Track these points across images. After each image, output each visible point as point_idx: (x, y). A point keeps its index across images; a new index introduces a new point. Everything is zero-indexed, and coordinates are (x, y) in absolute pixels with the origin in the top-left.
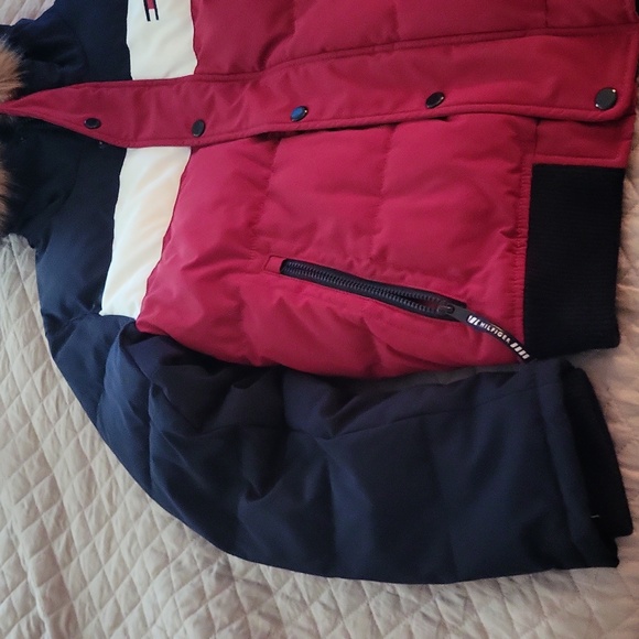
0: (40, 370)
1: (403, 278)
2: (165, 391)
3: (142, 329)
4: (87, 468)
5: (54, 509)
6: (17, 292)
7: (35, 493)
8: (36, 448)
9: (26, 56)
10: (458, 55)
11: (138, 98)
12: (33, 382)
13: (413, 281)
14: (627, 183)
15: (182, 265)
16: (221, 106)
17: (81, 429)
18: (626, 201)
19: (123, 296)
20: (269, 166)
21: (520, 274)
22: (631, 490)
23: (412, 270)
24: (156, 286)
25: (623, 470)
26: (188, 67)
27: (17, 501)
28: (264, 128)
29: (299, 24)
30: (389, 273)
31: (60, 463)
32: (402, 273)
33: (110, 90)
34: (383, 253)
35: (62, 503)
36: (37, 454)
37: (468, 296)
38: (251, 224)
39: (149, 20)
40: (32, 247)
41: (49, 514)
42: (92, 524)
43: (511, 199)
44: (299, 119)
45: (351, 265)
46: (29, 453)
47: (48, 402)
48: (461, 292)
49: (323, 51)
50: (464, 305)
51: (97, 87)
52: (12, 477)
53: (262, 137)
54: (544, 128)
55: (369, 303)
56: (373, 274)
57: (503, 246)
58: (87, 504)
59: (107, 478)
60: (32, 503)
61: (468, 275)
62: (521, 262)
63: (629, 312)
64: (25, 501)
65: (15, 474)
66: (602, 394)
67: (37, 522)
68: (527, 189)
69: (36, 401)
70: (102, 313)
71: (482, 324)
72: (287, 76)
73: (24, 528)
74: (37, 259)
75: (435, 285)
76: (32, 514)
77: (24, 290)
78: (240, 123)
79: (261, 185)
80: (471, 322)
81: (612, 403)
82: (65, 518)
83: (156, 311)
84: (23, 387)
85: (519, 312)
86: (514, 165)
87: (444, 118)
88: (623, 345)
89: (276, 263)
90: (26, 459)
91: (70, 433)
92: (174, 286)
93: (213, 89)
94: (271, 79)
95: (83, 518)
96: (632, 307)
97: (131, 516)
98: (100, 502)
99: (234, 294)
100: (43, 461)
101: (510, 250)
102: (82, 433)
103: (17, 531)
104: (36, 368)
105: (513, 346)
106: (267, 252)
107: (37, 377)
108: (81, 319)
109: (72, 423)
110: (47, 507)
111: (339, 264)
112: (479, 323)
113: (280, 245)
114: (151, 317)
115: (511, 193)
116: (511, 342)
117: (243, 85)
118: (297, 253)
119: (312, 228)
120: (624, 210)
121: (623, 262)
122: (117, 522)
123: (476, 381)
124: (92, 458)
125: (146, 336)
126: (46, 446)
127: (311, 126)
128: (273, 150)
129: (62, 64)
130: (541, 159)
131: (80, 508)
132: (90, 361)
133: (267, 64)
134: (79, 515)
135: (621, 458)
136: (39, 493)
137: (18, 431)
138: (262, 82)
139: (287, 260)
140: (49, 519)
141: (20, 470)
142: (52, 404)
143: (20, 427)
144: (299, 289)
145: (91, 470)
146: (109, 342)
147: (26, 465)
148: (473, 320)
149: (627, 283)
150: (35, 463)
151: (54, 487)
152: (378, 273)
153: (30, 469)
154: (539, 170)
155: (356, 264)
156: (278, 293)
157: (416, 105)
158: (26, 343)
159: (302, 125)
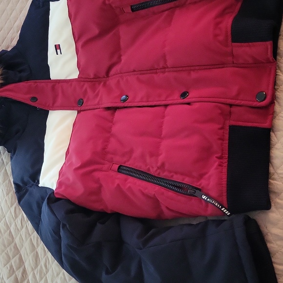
0: (14, 206)
1: (172, 176)
2: (68, 226)
3: (57, 196)
4: (35, 251)
5: (21, 270)
6: (3, 171)
7: (13, 261)
8: (13, 241)
9: (4, 69)
10: (194, 75)
11: (53, 88)
12: (11, 212)
13: (177, 178)
14: (272, 133)
15: (74, 168)
16: (90, 93)
17: (32, 234)
18: (272, 142)
19: (49, 178)
20: (111, 122)
21: (225, 176)
22: (278, 274)
23: (176, 173)
24: (63, 175)
25: (275, 265)
26: (75, 75)
27: (5, 265)
28: (110, 105)
29: (124, 58)
30: (166, 173)
31: (23, 248)
32: (172, 174)
33: (41, 84)
34: (163, 164)
35: (25, 267)
36: (13, 244)
37: (202, 185)
38: (104, 149)
39: (57, 54)
40: (9, 152)
41: (19, 272)
42: (38, 277)
43: (220, 142)
44: (125, 101)
45: (149, 169)
46: (9, 244)
47: (17, 222)
48: (198, 184)
49: (134, 71)
50: (200, 190)
51: (35, 82)
52: (3, 254)
53: (108, 109)
54: (234, 109)
55: (157, 188)
56: (159, 174)
57: (217, 163)
58: (36, 268)
59: (44, 257)
60: (11, 267)
61: (201, 176)
62: (225, 170)
63: (275, 193)
64: (8, 266)
65: (4, 254)
66: (264, 230)
67: (14, 275)
68: (227, 136)
69: (12, 220)
70: (40, 185)
71: (208, 200)
72: (118, 81)
73: (8, 278)
74: (11, 158)
75: (187, 180)
76: (11, 272)
77: (6, 170)
78: (99, 102)
79: (108, 131)
80: (204, 198)
81: (269, 234)
82: (26, 274)
83: (63, 188)
84: (6, 213)
85: (225, 194)
86: (220, 126)
87: (189, 104)
88: (273, 208)
89: (116, 167)
90: (8, 246)
91: (27, 235)
92: (71, 176)
93: (86, 85)
94: (112, 82)
95: (34, 274)
96: (276, 191)
97: (55, 274)
98: (41, 267)
99: (97, 181)
100: (16, 247)
101: (220, 165)
102: (33, 235)
103: (5, 279)
104: (12, 205)
105: (222, 209)
106: (111, 161)
107: (13, 209)
108: (31, 187)
109: (28, 231)
110: (18, 268)
111: (144, 168)
112: (207, 199)
113: (117, 158)
114: (61, 191)
115: (220, 139)
116: (222, 208)
117: (99, 84)
118: (125, 163)
119: (131, 152)
120: (271, 146)
121: (271, 170)
122: (49, 276)
123: (206, 223)
124: (38, 247)
125: (59, 199)
126: (17, 240)
127: (130, 105)
128: (113, 114)
129: (20, 72)
130: (233, 123)
131: (33, 270)
132: (35, 207)
133: (110, 75)
134: (32, 273)
135: (273, 260)
136: (14, 262)
137: (4, 233)
138: (108, 83)
139: (121, 166)
140: (19, 274)
141: (6, 251)
142: (19, 222)
143: (5, 232)
144: (126, 180)
145: (37, 252)
146: (43, 199)
147: (8, 249)
148: (204, 197)
149: (273, 179)
150: (12, 248)
151: (21, 259)
152: (161, 174)
153: (10, 251)
154: (232, 128)
155: (151, 168)
156: (117, 182)
157: (176, 97)
158: (7, 194)
159: (126, 104)
